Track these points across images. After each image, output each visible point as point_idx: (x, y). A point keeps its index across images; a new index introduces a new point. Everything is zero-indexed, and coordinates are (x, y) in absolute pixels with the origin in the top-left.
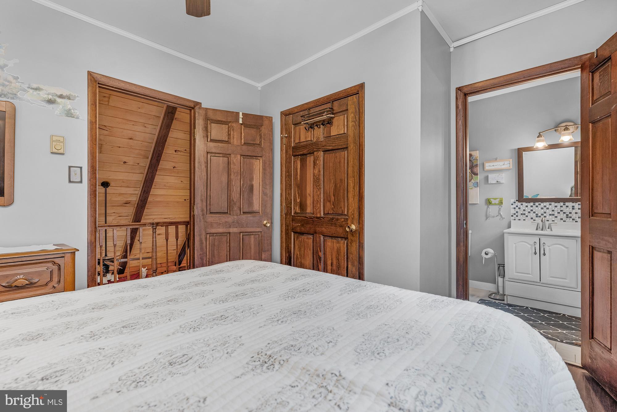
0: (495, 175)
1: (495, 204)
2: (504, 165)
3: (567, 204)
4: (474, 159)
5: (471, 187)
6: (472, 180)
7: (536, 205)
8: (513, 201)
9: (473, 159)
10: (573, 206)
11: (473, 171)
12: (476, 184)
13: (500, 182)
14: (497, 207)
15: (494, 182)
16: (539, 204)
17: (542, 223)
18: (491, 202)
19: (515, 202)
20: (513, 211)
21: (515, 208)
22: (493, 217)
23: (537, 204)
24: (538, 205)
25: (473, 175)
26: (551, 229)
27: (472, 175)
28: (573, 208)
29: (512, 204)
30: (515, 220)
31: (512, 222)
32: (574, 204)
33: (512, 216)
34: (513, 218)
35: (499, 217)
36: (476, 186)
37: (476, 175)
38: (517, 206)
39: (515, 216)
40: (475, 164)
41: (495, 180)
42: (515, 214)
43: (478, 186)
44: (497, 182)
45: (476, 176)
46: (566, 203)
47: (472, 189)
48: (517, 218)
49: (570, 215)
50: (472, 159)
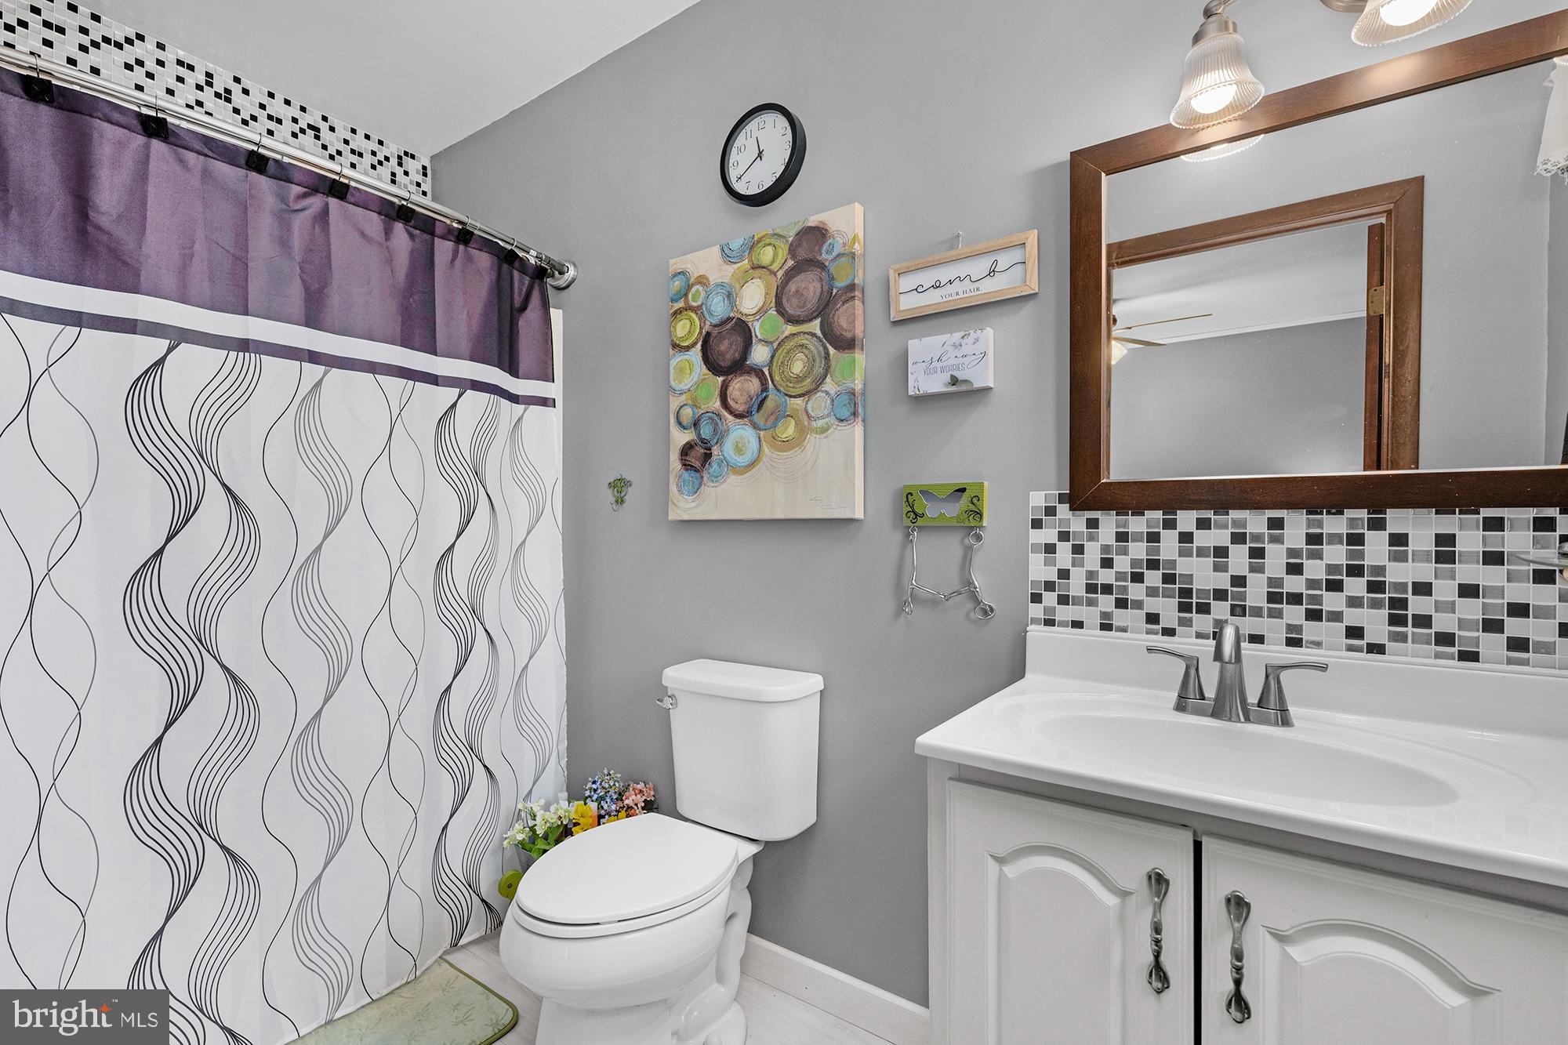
0: (939, 339)
1: (941, 527)
2: (992, 272)
3: (1397, 519)
4: (838, 255)
5: (820, 423)
6: (828, 379)
7: (1179, 529)
8: (1038, 499)
9: (835, 254)
10: (1445, 540)
11: (830, 325)
12: (845, 398)
13: (965, 381)
14: (950, 546)
15: (936, 384)
16: (1203, 524)
17: (1218, 664)
18: (919, 511)
19: (1051, 511)
20: (1040, 570)
21: (1050, 549)
22: (934, 602)
23: (1186, 519)
24: (1190, 526)
25: (832, 350)
26: (1284, 711)
27: (826, 348)
28: (1445, 550)
29: (1037, 524)
30: (1050, 623)
31: (1036, 632)
32: (1448, 524)
33: (1036, 598)
34: (1036, 611)
35: (964, 604)
36: (845, 413)
37: (844, 349)
38: (1064, 536)
39: (1050, 599)
40: (841, 283)
41: (943, 370)
42: (1050, 586)
43: (855, 414)
44: (954, 381)
45: (845, 356)
46: (1391, 514)
47: (824, 430)
48: (1065, 613)
49: (1417, 605)
50: (830, 257)
